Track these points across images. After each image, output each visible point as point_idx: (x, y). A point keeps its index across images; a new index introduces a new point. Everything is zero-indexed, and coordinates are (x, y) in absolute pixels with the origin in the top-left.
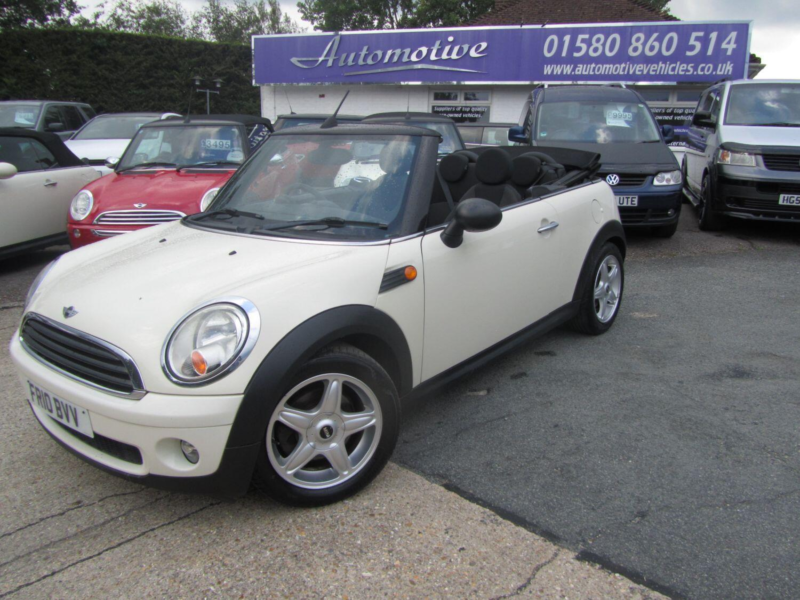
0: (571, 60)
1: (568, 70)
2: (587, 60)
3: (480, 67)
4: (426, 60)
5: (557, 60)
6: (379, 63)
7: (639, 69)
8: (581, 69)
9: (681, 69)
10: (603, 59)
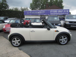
0: (53, 13)
1: (53, 14)
2: (54, 13)
3: (44, 13)
4: (40, 13)
5: (52, 13)
6: (35, 13)
7: (59, 14)
8: (54, 14)
9: (63, 13)
10: (56, 13)
